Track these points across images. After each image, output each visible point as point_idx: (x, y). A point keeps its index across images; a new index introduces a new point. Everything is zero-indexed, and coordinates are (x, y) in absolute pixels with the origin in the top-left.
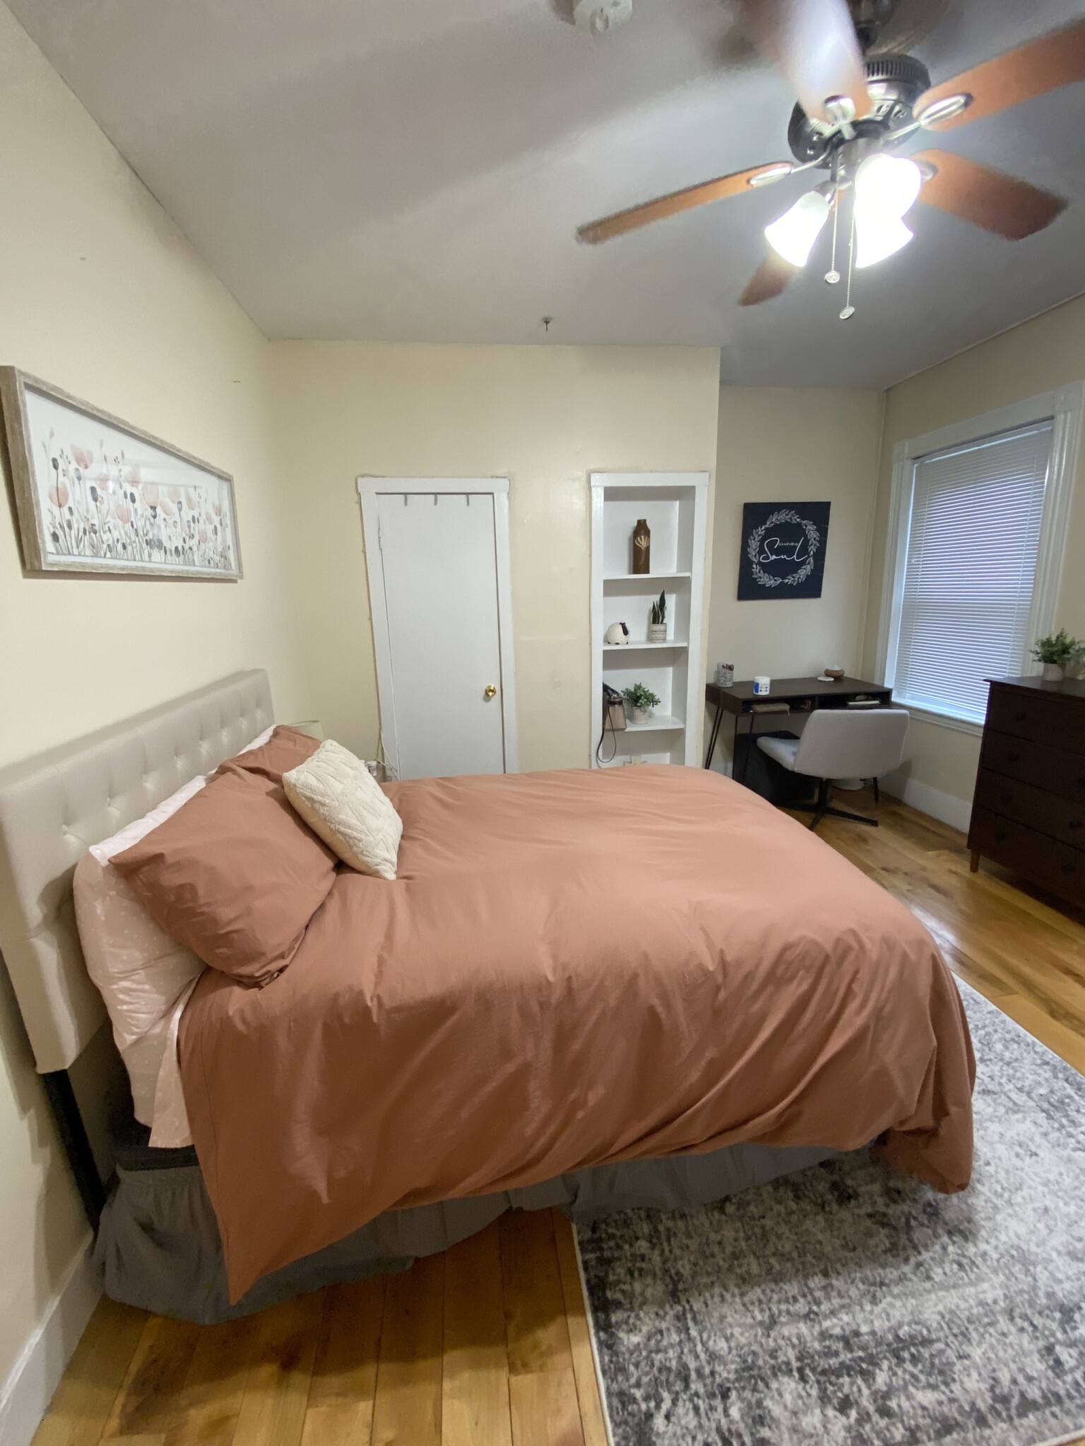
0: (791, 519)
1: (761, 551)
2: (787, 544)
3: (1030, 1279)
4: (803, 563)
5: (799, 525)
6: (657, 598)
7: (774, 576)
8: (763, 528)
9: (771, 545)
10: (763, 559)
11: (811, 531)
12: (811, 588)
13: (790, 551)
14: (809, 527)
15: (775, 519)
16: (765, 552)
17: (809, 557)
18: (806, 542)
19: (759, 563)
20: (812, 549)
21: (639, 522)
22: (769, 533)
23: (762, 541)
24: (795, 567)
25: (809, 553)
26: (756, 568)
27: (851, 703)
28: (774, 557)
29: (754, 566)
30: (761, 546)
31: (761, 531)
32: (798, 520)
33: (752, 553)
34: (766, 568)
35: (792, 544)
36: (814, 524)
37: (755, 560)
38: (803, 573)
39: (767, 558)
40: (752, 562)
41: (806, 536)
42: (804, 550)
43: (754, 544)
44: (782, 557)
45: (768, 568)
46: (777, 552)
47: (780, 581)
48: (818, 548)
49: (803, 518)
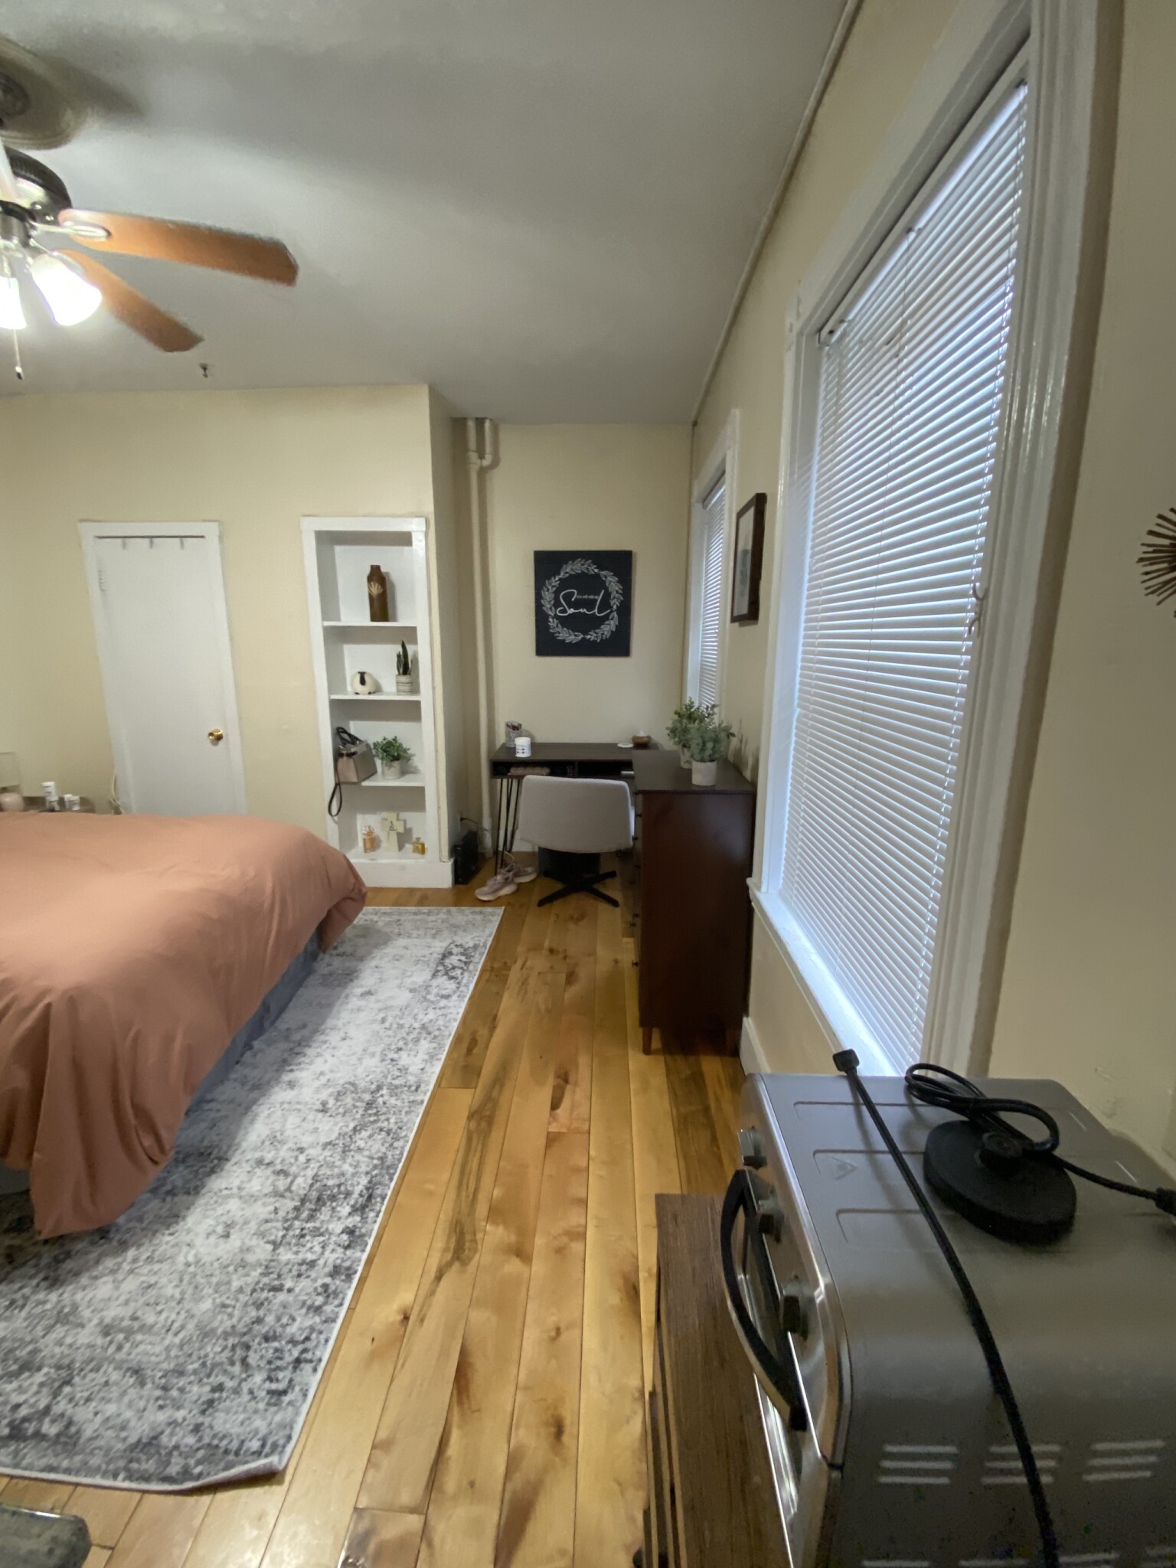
0: (587, 569)
1: (557, 604)
2: (586, 597)
4: (606, 618)
5: (597, 576)
7: (574, 631)
8: (557, 579)
9: (567, 597)
10: (560, 612)
11: (613, 583)
12: (618, 645)
13: (590, 604)
14: (609, 578)
15: (570, 569)
16: (562, 605)
17: (612, 612)
18: (607, 595)
19: (556, 617)
20: (615, 603)
21: (372, 567)
22: (564, 584)
23: (557, 593)
24: (597, 622)
25: (612, 607)
26: (553, 622)
28: (571, 611)
29: (551, 620)
30: (557, 599)
31: (555, 581)
32: (596, 570)
33: (547, 605)
34: (565, 622)
35: (592, 597)
36: (614, 575)
37: (550, 613)
38: (608, 628)
39: (564, 611)
40: (548, 616)
41: (606, 589)
42: (605, 604)
43: (548, 596)
44: (581, 610)
45: (566, 622)
46: (576, 605)
47: (581, 636)
48: (622, 603)
49: (601, 568)
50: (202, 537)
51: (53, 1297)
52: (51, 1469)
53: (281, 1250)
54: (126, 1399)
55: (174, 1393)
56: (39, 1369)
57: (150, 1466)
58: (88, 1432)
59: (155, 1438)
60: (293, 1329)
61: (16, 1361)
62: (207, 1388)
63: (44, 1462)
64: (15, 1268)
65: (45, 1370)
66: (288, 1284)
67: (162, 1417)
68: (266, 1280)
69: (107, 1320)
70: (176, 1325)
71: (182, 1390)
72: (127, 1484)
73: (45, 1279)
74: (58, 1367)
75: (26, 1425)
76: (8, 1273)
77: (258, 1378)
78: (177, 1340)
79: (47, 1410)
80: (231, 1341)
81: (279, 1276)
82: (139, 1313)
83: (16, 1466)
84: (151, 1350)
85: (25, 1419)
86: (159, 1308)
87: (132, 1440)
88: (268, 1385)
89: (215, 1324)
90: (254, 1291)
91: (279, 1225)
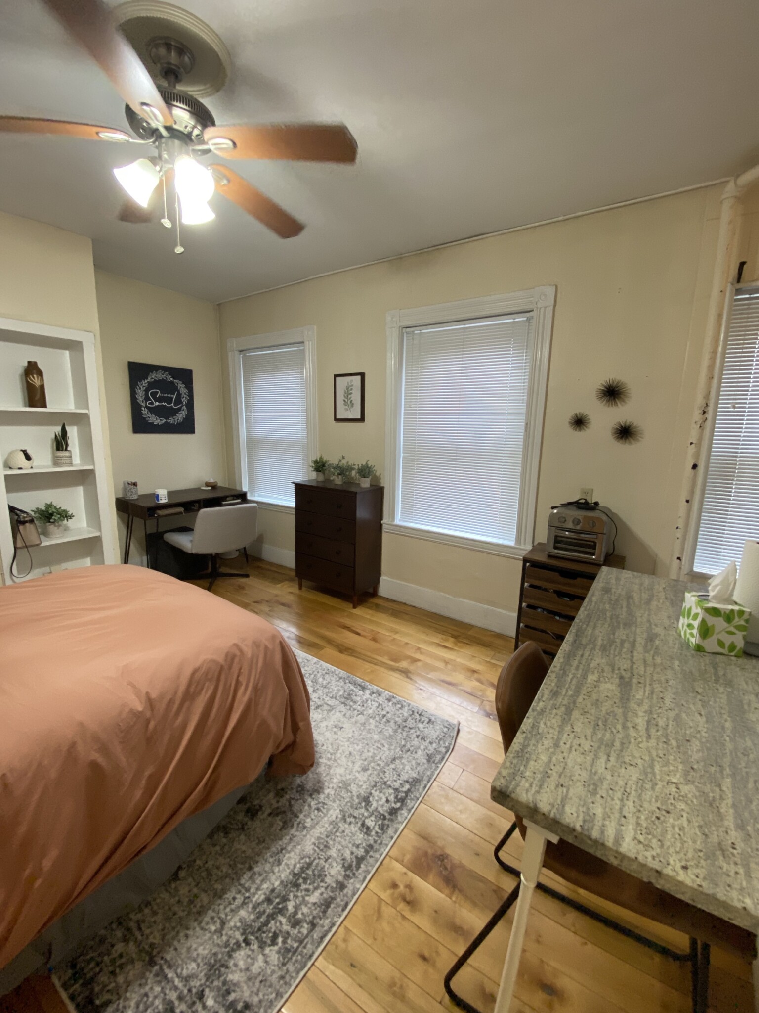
0: (166, 378)
1: (147, 399)
2: (166, 395)
3: (349, 794)
4: (179, 409)
5: (172, 383)
6: (58, 429)
7: (159, 417)
9: (153, 395)
10: (149, 404)
11: (182, 388)
12: (187, 427)
13: (169, 400)
14: (180, 385)
15: (154, 376)
16: (150, 400)
17: (183, 406)
18: (179, 395)
19: (146, 407)
20: (184, 401)
21: (29, 362)
22: (151, 385)
23: (146, 391)
24: (174, 412)
25: (182, 403)
26: (145, 411)
27: (224, 503)
28: (157, 403)
29: (143, 409)
30: (146, 395)
31: (145, 383)
32: (171, 379)
33: (140, 399)
34: (152, 411)
35: (170, 395)
36: (183, 383)
37: (142, 404)
38: (181, 416)
39: (152, 403)
40: (141, 406)
41: (178, 391)
42: (178, 401)
43: (140, 393)
44: (163, 404)
45: (154, 411)
46: (159, 400)
47: (164, 421)
48: (188, 400)
49: (175, 379)
51: (326, 791)
52: (425, 787)
53: (365, 713)
54: (406, 763)
55: (412, 749)
56: (371, 794)
57: (438, 757)
58: (415, 775)
59: (428, 755)
60: (406, 714)
61: (360, 803)
62: (416, 739)
63: (421, 790)
64: (291, 810)
65: (373, 792)
66: (384, 713)
67: (420, 752)
68: (377, 719)
69: (359, 769)
70: (379, 746)
71: (412, 746)
72: (442, 764)
73: (311, 795)
74: (375, 786)
75: (399, 797)
76: (293, 813)
77: (420, 725)
78: (387, 746)
79: (396, 790)
80: (400, 730)
81: (378, 715)
82: (363, 758)
83: (418, 799)
84: (386, 753)
85: (396, 797)
86: (366, 751)
87: (425, 761)
88: (425, 724)
89: (388, 734)
90: (380, 723)
91: (350, 712)
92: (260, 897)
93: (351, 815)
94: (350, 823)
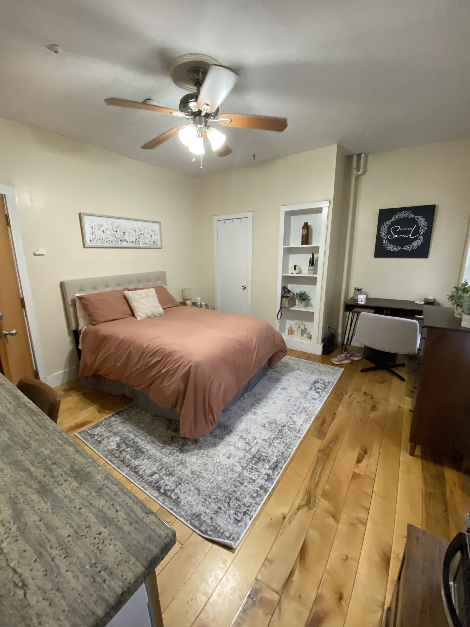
0: (408, 216)
1: (389, 233)
2: (405, 229)
4: (416, 239)
5: (414, 218)
6: (311, 256)
7: (396, 246)
8: (390, 221)
9: (394, 230)
10: (389, 237)
11: (422, 222)
12: (421, 252)
13: (407, 233)
14: (420, 219)
15: (397, 216)
16: (391, 234)
17: (420, 235)
18: (418, 228)
19: (387, 239)
20: (422, 232)
21: (305, 224)
22: (393, 224)
23: (389, 228)
24: (410, 241)
25: (419, 234)
26: (385, 242)
28: (397, 236)
29: (384, 241)
30: (389, 231)
31: (389, 223)
32: (413, 216)
33: (383, 235)
34: (391, 242)
35: (409, 229)
36: (423, 217)
37: (384, 238)
38: (416, 244)
39: (392, 236)
40: (383, 239)
41: (418, 225)
42: (417, 232)
43: (384, 230)
44: (402, 236)
45: (393, 242)
46: (398, 233)
47: (400, 248)
48: (426, 231)
49: (415, 215)
50: (247, 218)
51: (181, 455)
52: (171, 509)
53: (245, 471)
54: (194, 498)
55: (207, 503)
56: (174, 476)
57: (197, 523)
58: (182, 503)
59: (200, 515)
60: (245, 500)
61: (169, 471)
62: (217, 507)
63: (170, 506)
64: (173, 442)
65: (175, 477)
66: (246, 484)
67: (203, 509)
68: (239, 479)
69: (193, 470)
70: (211, 481)
71: (210, 503)
72: (190, 526)
73: (180, 449)
74: (179, 478)
75: (168, 492)
76: (171, 443)
77: (232, 512)
78: (211, 486)
79: (173, 490)
80: (226, 494)
81: (243, 480)
82: (202, 472)
83: (163, 503)
84: (202, 484)
85: (168, 490)
86: (207, 472)
87: (194, 512)
88: (234, 515)
89: (222, 486)
90: (234, 481)
91: (245, 462)
92: (136, 439)
93: (162, 467)
94: (158, 467)
